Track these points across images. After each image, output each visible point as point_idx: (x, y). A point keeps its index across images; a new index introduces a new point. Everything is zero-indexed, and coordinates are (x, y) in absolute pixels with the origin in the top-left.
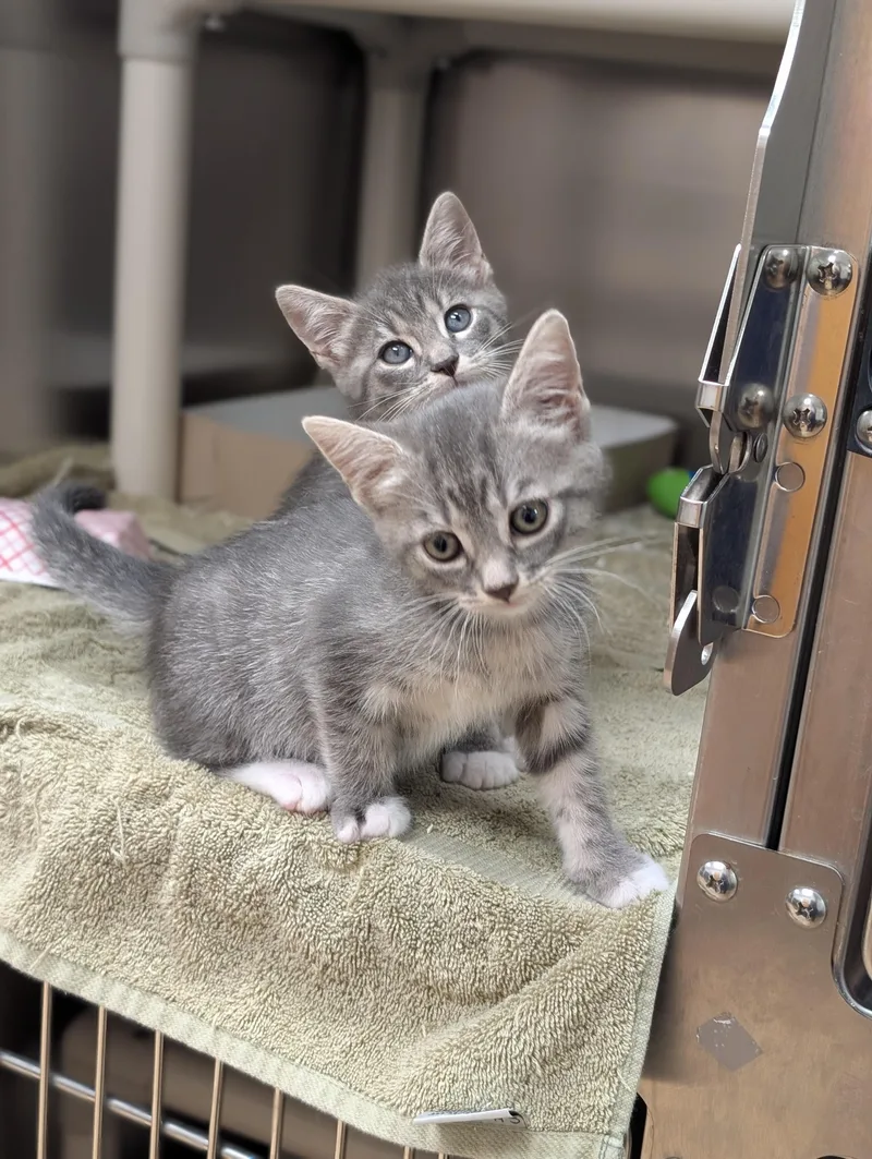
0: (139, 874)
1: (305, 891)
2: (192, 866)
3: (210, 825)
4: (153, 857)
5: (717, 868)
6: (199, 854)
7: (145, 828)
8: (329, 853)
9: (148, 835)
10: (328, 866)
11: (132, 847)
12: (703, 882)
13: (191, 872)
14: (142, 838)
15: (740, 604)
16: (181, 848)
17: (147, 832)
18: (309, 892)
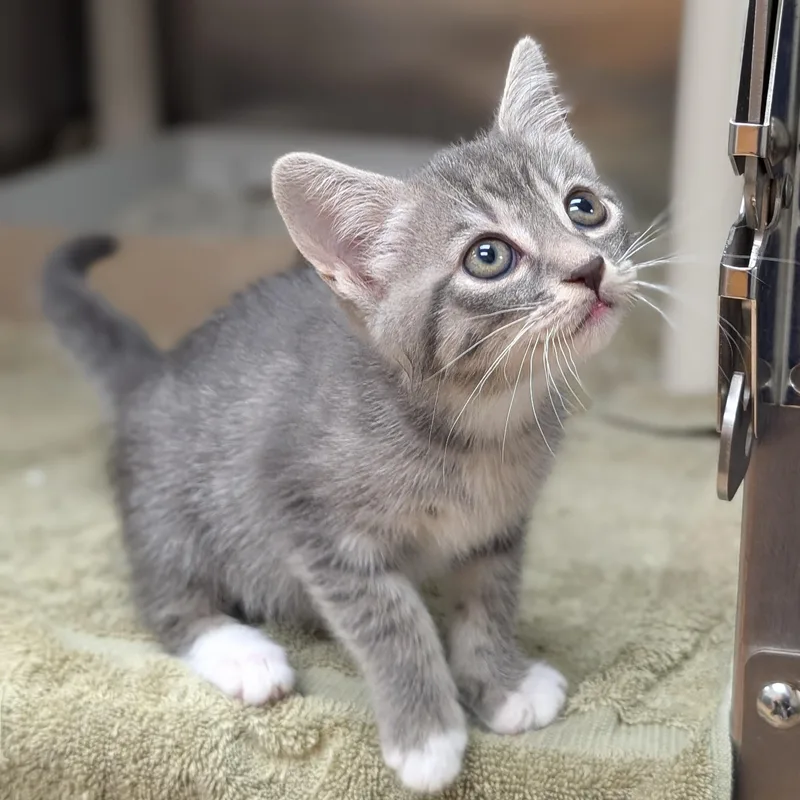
0: (25, 780)
1: (254, 787)
2: (104, 770)
3: (122, 715)
4: (37, 759)
5: (777, 690)
6: (111, 754)
7: (28, 722)
8: (282, 738)
9: (31, 730)
10: (281, 755)
11: (12, 748)
12: (765, 711)
13: (104, 777)
14: (23, 736)
15: (775, 375)
16: (88, 751)
17: (30, 726)
18: (259, 788)
